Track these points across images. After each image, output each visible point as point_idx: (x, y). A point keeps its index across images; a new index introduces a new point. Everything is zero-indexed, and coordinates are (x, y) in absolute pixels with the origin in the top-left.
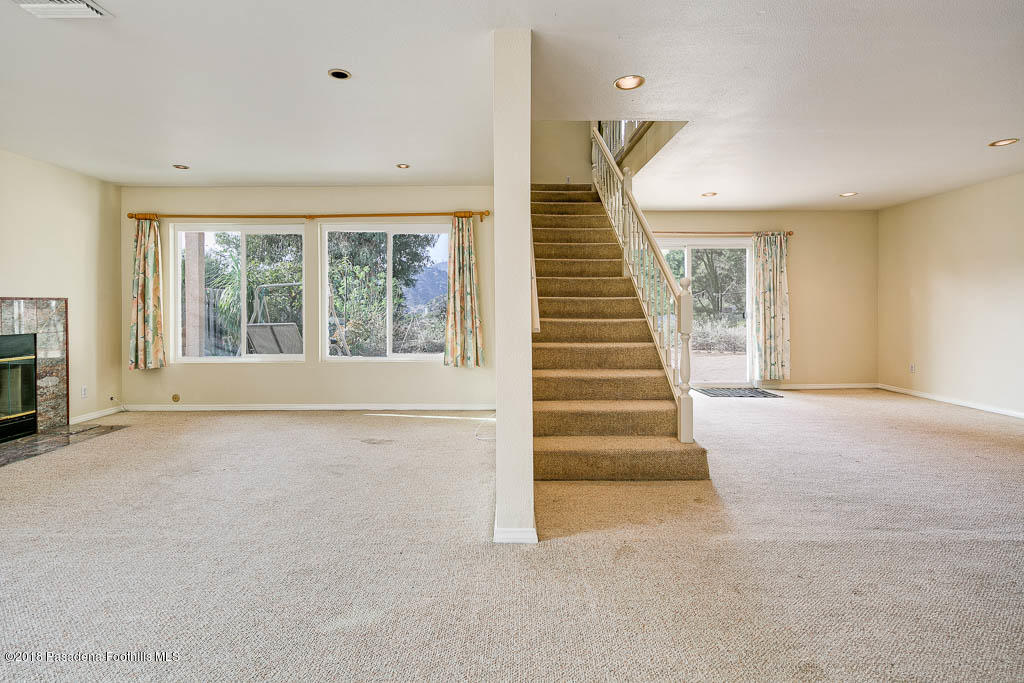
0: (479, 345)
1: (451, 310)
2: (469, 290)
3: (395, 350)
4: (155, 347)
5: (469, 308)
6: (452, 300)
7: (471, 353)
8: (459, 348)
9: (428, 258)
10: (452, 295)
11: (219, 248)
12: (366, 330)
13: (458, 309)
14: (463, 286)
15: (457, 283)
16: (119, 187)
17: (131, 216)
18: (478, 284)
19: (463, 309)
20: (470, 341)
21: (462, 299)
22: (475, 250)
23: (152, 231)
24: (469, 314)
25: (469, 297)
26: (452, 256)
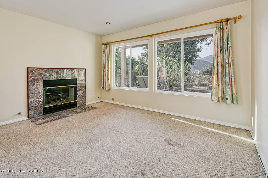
0: (234, 92)
1: (216, 72)
2: (227, 61)
3: (185, 90)
4: (108, 83)
5: (227, 71)
6: (216, 67)
7: (229, 96)
8: (220, 92)
9: (198, 56)
10: (216, 64)
11: (142, 57)
12: (177, 79)
13: (220, 71)
14: (223, 59)
15: (219, 58)
16: (101, 36)
17: (103, 44)
18: (233, 58)
19: (223, 72)
20: (228, 90)
21: (223, 66)
22: (231, 39)
23: (107, 47)
24: (227, 74)
25: (227, 65)
26: (216, 44)
